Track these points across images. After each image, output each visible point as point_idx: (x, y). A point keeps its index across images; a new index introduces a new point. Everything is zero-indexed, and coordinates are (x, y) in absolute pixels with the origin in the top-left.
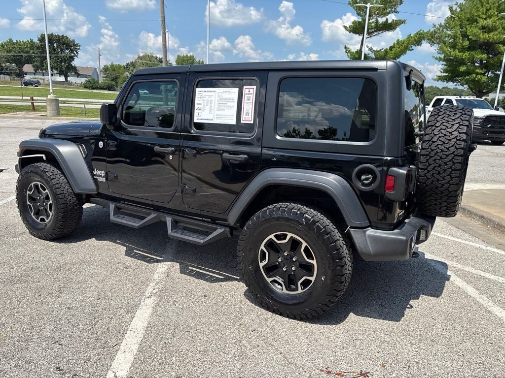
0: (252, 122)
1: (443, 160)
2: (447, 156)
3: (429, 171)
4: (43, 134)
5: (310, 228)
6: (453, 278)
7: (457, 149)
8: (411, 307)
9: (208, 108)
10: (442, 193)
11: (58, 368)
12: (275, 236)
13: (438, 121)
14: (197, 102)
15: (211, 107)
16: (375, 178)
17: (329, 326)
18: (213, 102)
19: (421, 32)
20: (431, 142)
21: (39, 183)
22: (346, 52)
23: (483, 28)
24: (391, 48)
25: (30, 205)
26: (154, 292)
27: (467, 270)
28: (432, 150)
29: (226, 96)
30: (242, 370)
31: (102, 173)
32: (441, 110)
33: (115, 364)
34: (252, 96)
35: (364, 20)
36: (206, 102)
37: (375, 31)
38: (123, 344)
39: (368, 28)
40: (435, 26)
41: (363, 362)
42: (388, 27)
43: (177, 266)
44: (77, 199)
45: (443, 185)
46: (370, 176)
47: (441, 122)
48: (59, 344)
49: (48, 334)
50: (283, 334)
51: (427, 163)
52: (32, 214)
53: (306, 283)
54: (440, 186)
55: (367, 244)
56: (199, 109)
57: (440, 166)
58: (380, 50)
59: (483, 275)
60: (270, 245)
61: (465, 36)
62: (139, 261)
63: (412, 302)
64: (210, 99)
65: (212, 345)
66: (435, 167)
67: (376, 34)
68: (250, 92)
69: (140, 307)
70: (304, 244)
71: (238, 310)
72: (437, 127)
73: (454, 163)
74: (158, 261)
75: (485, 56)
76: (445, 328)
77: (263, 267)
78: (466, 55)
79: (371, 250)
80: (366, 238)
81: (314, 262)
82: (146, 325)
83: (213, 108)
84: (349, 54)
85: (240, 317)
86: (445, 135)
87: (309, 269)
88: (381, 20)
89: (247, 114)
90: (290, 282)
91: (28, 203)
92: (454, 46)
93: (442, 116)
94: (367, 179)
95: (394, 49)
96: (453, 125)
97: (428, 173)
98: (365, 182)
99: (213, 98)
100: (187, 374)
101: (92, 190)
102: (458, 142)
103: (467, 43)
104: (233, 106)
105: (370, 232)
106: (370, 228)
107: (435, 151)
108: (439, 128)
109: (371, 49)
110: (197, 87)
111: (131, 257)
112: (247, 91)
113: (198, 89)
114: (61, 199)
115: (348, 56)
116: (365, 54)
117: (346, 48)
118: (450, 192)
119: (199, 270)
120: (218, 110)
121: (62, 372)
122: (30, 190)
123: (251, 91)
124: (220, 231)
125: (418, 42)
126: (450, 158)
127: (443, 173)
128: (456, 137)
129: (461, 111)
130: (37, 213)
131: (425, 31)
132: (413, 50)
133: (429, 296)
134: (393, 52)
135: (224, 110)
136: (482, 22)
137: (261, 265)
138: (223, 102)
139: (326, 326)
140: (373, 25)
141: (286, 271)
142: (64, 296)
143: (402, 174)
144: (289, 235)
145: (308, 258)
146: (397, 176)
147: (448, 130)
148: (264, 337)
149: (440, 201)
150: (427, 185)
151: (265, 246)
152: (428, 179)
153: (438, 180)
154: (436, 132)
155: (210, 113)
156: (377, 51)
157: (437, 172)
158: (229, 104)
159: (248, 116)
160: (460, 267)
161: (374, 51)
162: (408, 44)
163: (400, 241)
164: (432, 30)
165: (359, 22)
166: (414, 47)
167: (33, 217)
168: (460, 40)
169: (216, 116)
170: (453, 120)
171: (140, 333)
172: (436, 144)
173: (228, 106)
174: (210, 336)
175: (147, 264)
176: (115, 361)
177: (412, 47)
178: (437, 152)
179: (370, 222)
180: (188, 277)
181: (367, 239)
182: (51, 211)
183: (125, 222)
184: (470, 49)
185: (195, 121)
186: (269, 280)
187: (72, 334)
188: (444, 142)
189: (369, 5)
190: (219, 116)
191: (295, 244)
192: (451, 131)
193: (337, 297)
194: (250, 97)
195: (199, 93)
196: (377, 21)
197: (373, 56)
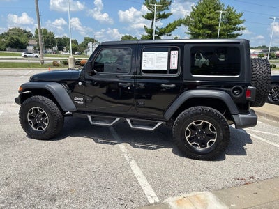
0: (177, 68)
8: (246, 149)
9: (150, 62)
12: (195, 123)
14: (143, 59)
18: (153, 59)
19: (181, 19)
20: (256, 75)
21: (38, 108)
23: (209, 18)
28: (258, 78)
30: (203, 184)
31: (82, 99)
33: (145, 192)
34: (176, 55)
35: (154, 13)
36: (149, 59)
37: (159, 18)
38: (140, 183)
42: (165, 16)
46: (239, 91)
48: (108, 189)
52: (32, 126)
53: (211, 143)
55: (240, 121)
56: (144, 63)
58: (162, 28)
60: (192, 127)
61: (200, 22)
62: (107, 145)
63: (244, 147)
64: (151, 58)
67: (159, 20)
69: (131, 166)
70: (210, 125)
75: (210, 32)
77: (188, 138)
78: (201, 31)
81: (215, 132)
83: (153, 62)
84: (146, 30)
87: (213, 136)
88: (162, 13)
89: (174, 64)
91: (29, 120)
92: (195, 27)
94: (237, 92)
95: (169, 28)
98: (236, 94)
99: (153, 57)
100: (182, 190)
101: (74, 109)
103: (201, 25)
104: (165, 61)
106: (240, 114)
112: (173, 53)
113: (144, 53)
117: (145, 27)
119: (141, 145)
120: (157, 63)
121: (123, 200)
122: (30, 113)
123: (176, 53)
125: (179, 25)
130: (36, 125)
132: (177, 28)
133: (248, 143)
135: (160, 63)
136: (208, 15)
138: (159, 59)
139: (221, 161)
140: (158, 15)
141: (199, 139)
143: (253, 89)
144: (203, 121)
145: (212, 131)
146: (251, 90)
151: (189, 128)
155: (152, 64)
156: (160, 29)
161: (158, 28)
162: (175, 25)
164: (185, 18)
165: (151, 13)
168: (198, 24)
169: (155, 66)
173: (162, 61)
175: (112, 145)
179: (239, 111)
180: (139, 149)
181: (240, 119)
182: (47, 123)
184: (203, 28)
186: (191, 144)
188: (262, 75)
189: (155, 5)
196: (159, 13)
197: (158, 31)
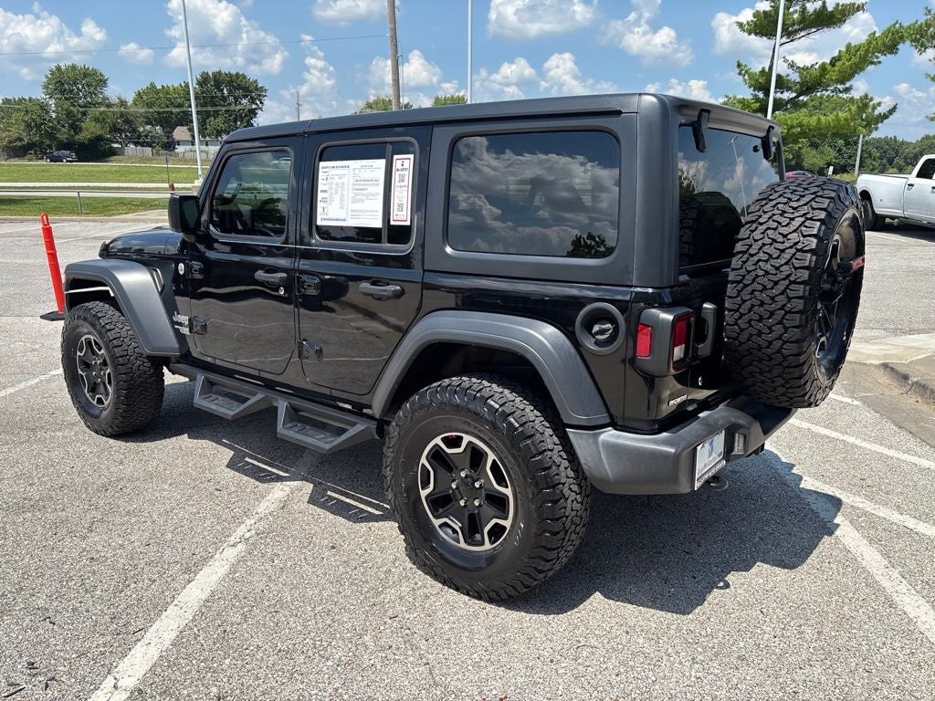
0: (408, 223)
1: (768, 292)
2: (776, 283)
3: (742, 315)
4: (106, 251)
5: (497, 426)
6: (844, 530)
7: (796, 268)
8: (727, 586)
9: (337, 198)
10: (771, 359)
11: (31, 665)
12: (444, 440)
13: (765, 212)
14: (320, 187)
15: (342, 196)
16: (616, 329)
17: (542, 616)
18: (346, 186)
19: (898, 26)
20: (746, 256)
21: (92, 338)
22: (740, 74)
24: (834, 62)
25: (82, 376)
26: (248, 535)
27: (881, 515)
28: (749, 272)
29: (367, 174)
30: (340, 691)
31: (186, 319)
32: (777, 189)
33: (124, 665)
34: (406, 173)
35: (776, 10)
36: (334, 187)
37: (801, 30)
38: (151, 630)
40: (929, 11)
41: (579, 691)
42: (825, 19)
43: (308, 489)
44: (152, 365)
45: (770, 343)
46: (609, 326)
47: (770, 214)
48: (50, 623)
49: (41, 603)
50: (447, 626)
51: (739, 298)
52: (86, 391)
53: (497, 532)
54: (764, 344)
55: (601, 459)
56: (324, 200)
57: (762, 304)
58: (812, 66)
59: (911, 526)
60: (437, 456)
62: (246, 478)
64: (340, 181)
65: (308, 640)
66: (753, 306)
67: (802, 34)
68: (405, 165)
69: (210, 563)
70: (491, 457)
71: (383, 576)
72: (761, 224)
73: (789, 299)
74: (279, 479)
76: (779, 634)
77: (426, 498)
79: (609, 471)
80: (597, 446)
82: (204, 596)
83: (345, 198)
84: (746, 77)
85: (380, 589)
86: (774, 241)
89: (401, 206)
91: (80, 372)
93: (774, 202)
94: (602, 332)
95: (838, 64)
96: (793, 219)
97: (740, 318)
98: (599, 337)
99: (345, 180)
100: (238, 692)
101: (172, 349)
102: (799, 255)
104: (378, 194)
105: (609, 435)
106: (610, 428)
107: (753, 274)
108: (764, 227)
109: (792, 65)
110: (320, 160)
112: (399, 166)
113: (322, 164)
114: (121, 365)
115: (745, 80)
117: (739, 65)
118: (785, 358)
119: (343, 498)
120: (354, 201)
121: (34, 672)
122: (81, 350)
124: (360, 427)
125: (891, 48)
126: (781, 287)
127: (769, 318)
128: (796, 244)
129: (816, 190)
131: (905, 25)
132: (880, 62)
134: (836, 69)
135: (362, 201)
137: (424, 493)
140: (796, 16)
141: (464, 507)
142: (94, 537)
144: (467, 439)
145: (499, 484)
146: (655, 325)
147: (781, 230)
148: (407, 631)
149: (768, 375)
150: (741, 344)
151: (427, 458)
152: (742, 330)
153: (760, 333)
154: (758, 235)
156: (806, 68)
157: (757, 317)
158: (371, 189)
159: (402, 212)
160: (869, 507)
161: (798, 68)
162: (867, 50)
164: (922, 20)
165: (764, 12)
166: (882, 58)
167: (88, 395)
169: (350, 213)
170: (794, 208)
171: (190, 611)
172: (756, 258)
173: (369, 194)
174: (310, 623)
175: (257, 483)
176: (126, 659)
177: (877, 57)
178: (757, 276)
179: (611, 416)
181: (601, 449)
182: (111, 386)
183: (214, 407)
185: (318, 223)
186: (437, 522)
187: (78, 605)
188: (770, 256)
190: (355, 213)
191: (476, 457)
192: (785, 233)
193: (548, 561)
194: (403, 176)
195: (325, 170)
196: (804, 9)
197: (795, 77)
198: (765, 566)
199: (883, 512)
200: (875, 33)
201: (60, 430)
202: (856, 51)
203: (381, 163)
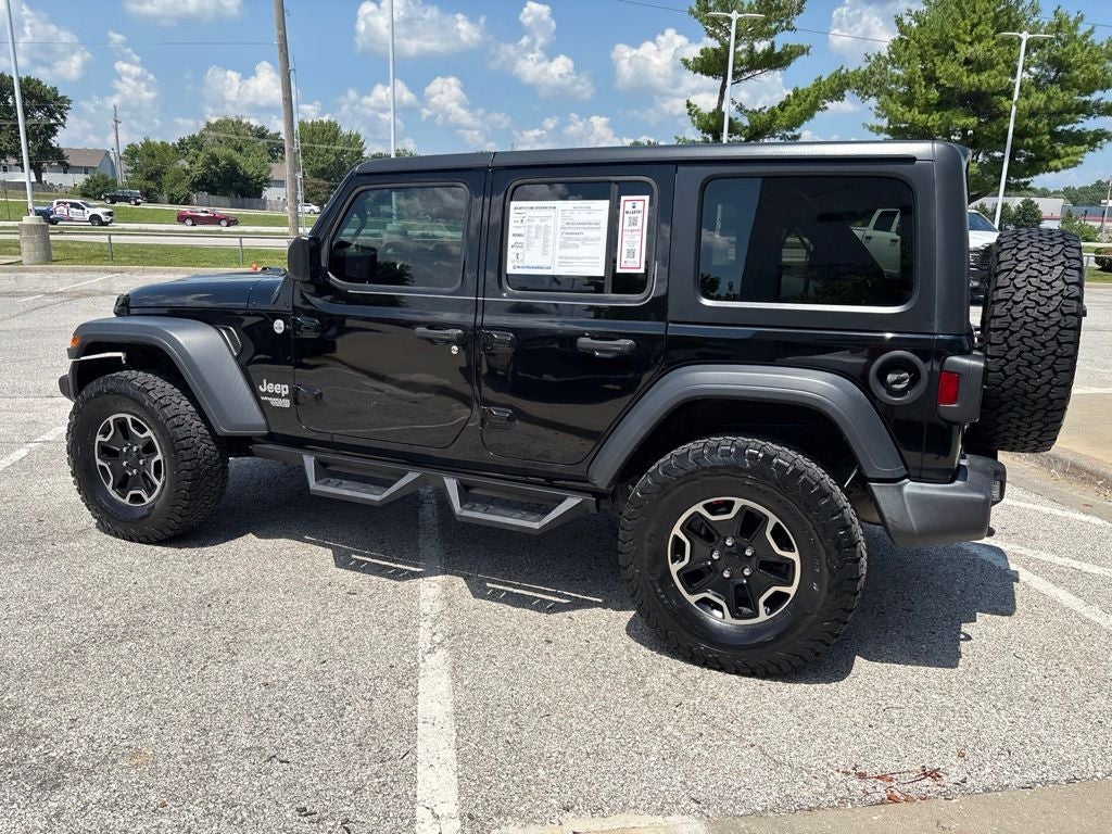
0: (642, 271)
1: (1038, 338)
2: (1046, 329)
3: (1009, 361)
4: (125, 306)
5: (785, 488)
6: (1024, 576)
7: (1064, 315)
8: (968, 638)
9: (539, 243)
10: (1035, 404)
11: (302, 811)
12: (706, 507)
13: (1020, 261)
14: (512, 230)
15: (546, 240)
16: (913, 382)
17: (826, 686)
18: (552, 230)
19: (843, 72)
20: (1010, 303)
21: (129, 417)
22: (690, 114)
23: (967, 62)
24: (783, 106)
25: (102, 468)
26: (437, 639)
27: (1044, 559)
28: (1015, 319)
29: (582, 217)
30: (689, 783)
31: (284, 389)
32: (1020, 238)
33: (422, 792)
34: (640, 216)
35: (726, 47)
36: (533, 230)
37: (748, 71)
38: (420, 750)
39: (734, 65)
40: (869, 58)
41: (919, 750)
42: (774, 61)
43: (460, 582)
44: (217, 448)
45: (1038, 388)
46: (906, 374)
47: (1027, 262)
48: (282, 762)
49: (245, 742)
50: (741, 707)
51: (1005, 345)
52: (109, 487)
53: (777, 600)
54: (1030, 389)
55: (906, 510)
56: (515, 245)
57: (1032, 349)
58: (760, 110)
59: (1078, 567)
61: (931, 78)
62: (375, 578)
63: (966, 628)
64: (543, 224)
65: (608, 740)
66: (1022, 352)
67: (749, 75)
68: (637, 210)
69: (422, 674)
70: (773, 520)
71: (629, 666)
72: (1021, 272)
73: (1060, 344)
74: (414, 575)
75: (973, 121)
76: (1046, 674)
77: (678, 573)
78: (934, 119)
79: (913, 523)
80: (903, 500)
81: (795, 556)
82: (450, 709)
83: (551, 243)
84: (695, 118)
85: (639, 679)
86: (1039, 288)
87: (783, 571)
88: (761, 46)
89: (631, 253)
90: (741, 601)
91: (99, 462)
92: (909, 102)
93: (1026, 251)
94: (899, 381)
95: (789, 109)
96: (1052, 268)
97: (1006, 364)
98: (895, 386)
99: (550, 223)
100: (581, 800)
101: (258, 427)
102: (1066, 302)
103: (934, 94)
104: (599, 239)
105: (910, 487)
106: (907, 480)
107: (1021, 321)
108: (1024, 275)
109: (740, 108)
110: (511, 200)
111: (351, 569)
112: (629, 206)
113: (513, 204)
114: (186, 449)
115: (693, 122)
116: (730, 119)
117: (689, 105)
118: (1051, 401)
119: (511, 589)
120: (563, 246)
121: (315, 817)
122: (106, 435)
123: (639, 206)
124: (571, 502)
125: (837, 94)
126: (1052, 333)
127: (1039, 363)
128: (1062, 291)
129: (1061, 240)
130: (123, 485)
131: (851, 71)
132: (826, 108)
133: (992, 614)
134: (787, 114)
135: (577, 246)
136: (965, 51)
137: (675, 568)
138: (571, 231)
139: (818, 686)
140: (743, 56)
141: (728, 579)
142: (245, 662)
143: (973, 368)
145: (781, 549)
147: (1044, 278)
148: (704, 717)
149: (1029, 420)
150: (1004, 390)
151: (682, 529)
152: (1007, 376)
153: (1028, 379)
154: (1019, 282)
155: (545, 253)
156: (754, 112)
157: (1026, 363)
158: (588, 234)
159: (632, 260)
160: (1031, 554)
161: (746, 111)
162: (817, 97)
163: (974, 502)
164: (865, 67)
165: (715, 50)
166: (828, 104)
167: (114, 494)
168: (920, 89)
169: (557, 260)
170: (1049, 258)
171: (447, 726)
172: (1022, 306)
173: (587, 239)
174: (594, 722)
175: (392, 582)
176: (419, 785)
177: (824, 103)
178: (1025, 323)
179: (907, 468)
180: (494, 604)
181: (906, 501)
182: (158, 478)
184: (942, 105)
185: (508, 272)
186: (692, 599)
187: (298, 737)
188: (1038, 303)
189: (734, 15)
190: (564, 260)
191: (751, 522)
192: (1049, 281)
193: (845, 623)
194: (636, 219)
195: (517, 211)
196: (752, 49)
197: (745, 122)
198: (987, 616)
199: (1045, 557)
200: (820, 78)
201: (69, 539)
202: (807, 96)
203: (604, 205)
